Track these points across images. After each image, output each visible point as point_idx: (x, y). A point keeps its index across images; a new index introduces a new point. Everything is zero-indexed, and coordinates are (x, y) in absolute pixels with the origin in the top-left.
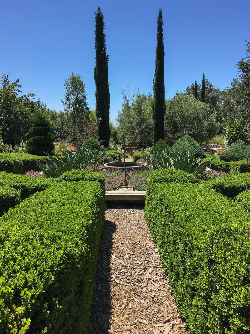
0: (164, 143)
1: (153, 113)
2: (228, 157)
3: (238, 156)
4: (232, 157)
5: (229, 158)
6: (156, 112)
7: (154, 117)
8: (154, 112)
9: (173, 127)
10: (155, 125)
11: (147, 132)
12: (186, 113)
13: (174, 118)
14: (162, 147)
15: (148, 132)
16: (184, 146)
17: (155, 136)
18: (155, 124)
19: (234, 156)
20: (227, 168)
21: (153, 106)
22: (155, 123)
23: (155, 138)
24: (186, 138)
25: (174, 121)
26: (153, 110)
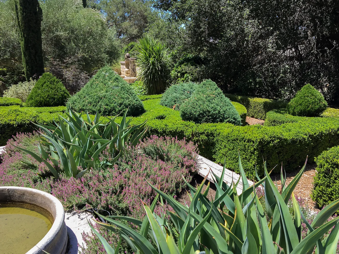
0: (54, 81)
1: (18, 19)
2: (198, 113)
3: (214, 110)
4: (204, 112)
5: (199, 115)
6: (24, 18)
7: (20, 26)
8: (20, 18)
9: (56, 45)
10: (25, 43)
11: (9, 54)
12: (74, 24)
13: (57, 32)
14: (51, 88)
15: (11, 53)
16: (107, 92)
17: (27, 63)
18: (25, 39)
19: (209, 112)
20: (209, 139)
21: (16, 6)
22: (23, 39)
23: (26, 66)
24: (107, 74)
25: (57, 36)
26: (17, 13)
